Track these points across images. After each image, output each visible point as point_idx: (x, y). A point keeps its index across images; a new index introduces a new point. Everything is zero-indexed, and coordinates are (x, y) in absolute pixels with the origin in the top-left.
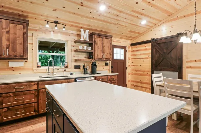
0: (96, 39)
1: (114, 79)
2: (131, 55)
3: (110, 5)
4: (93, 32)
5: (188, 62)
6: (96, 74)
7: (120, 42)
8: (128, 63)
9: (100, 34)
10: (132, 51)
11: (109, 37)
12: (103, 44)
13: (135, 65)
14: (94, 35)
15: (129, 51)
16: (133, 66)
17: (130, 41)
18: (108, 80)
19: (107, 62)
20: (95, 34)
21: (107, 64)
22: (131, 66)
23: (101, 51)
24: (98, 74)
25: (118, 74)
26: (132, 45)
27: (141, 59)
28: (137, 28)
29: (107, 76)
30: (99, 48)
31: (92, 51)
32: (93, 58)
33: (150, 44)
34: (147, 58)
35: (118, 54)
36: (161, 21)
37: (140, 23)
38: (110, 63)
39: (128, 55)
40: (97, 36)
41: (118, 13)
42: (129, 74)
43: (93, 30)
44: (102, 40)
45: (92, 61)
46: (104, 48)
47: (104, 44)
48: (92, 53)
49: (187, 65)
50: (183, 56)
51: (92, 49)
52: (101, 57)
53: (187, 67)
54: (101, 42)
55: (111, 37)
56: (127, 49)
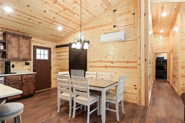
0: (10, 38)
1: (31, 77)
2: (56, 56)
3: (16, 8)
4: (6, 31)
5: (90, 62)
6: (10, 73)
7: (44, 44)
8: (53, 63)
9: (16, 34)
10: (56, 53)
11: (28, 38)
12: (19, 44)
13: (59, 65)
14: (7, 35)
15: (54, 52)
16: (58, 65)
17: (55, 43)
18: (23, 79)
19: (28, 62)
20: (8, 33)
21: (27, 64)
22: (56, 65)
23: (17, 51)
24: (12, 73)
25: (36, 73)
26: (57, 47)
27: (63, 60)
28: (56, 33)
29: (22, 75)
30: (14, 48)
31: (5, 50)
32: (6, 58)
33: (68, 47)
34: (67, 59)
35: (42, 55)
36: (75, 30)
37: (57, 29)
38: (31, 63)
39: (53, 56)
40: (11, 36)
41: (29, 17)
42: (54, 73)
43: (7, 29)
44: (19, 40)
45: (4, 60)
46: (21, 48)
47: (21, 44)
48: (6, 52)
49: (89, 65)
50: (87, 58)
51: (5, 48)
52: (17, 57)
53: (90, 66)
54: (17, 42)
55: (31, 38)
56: (52, 50)
